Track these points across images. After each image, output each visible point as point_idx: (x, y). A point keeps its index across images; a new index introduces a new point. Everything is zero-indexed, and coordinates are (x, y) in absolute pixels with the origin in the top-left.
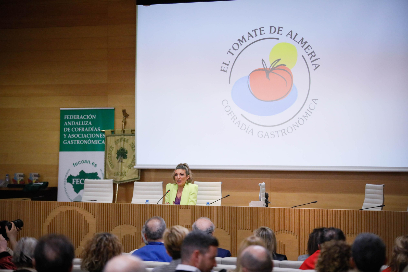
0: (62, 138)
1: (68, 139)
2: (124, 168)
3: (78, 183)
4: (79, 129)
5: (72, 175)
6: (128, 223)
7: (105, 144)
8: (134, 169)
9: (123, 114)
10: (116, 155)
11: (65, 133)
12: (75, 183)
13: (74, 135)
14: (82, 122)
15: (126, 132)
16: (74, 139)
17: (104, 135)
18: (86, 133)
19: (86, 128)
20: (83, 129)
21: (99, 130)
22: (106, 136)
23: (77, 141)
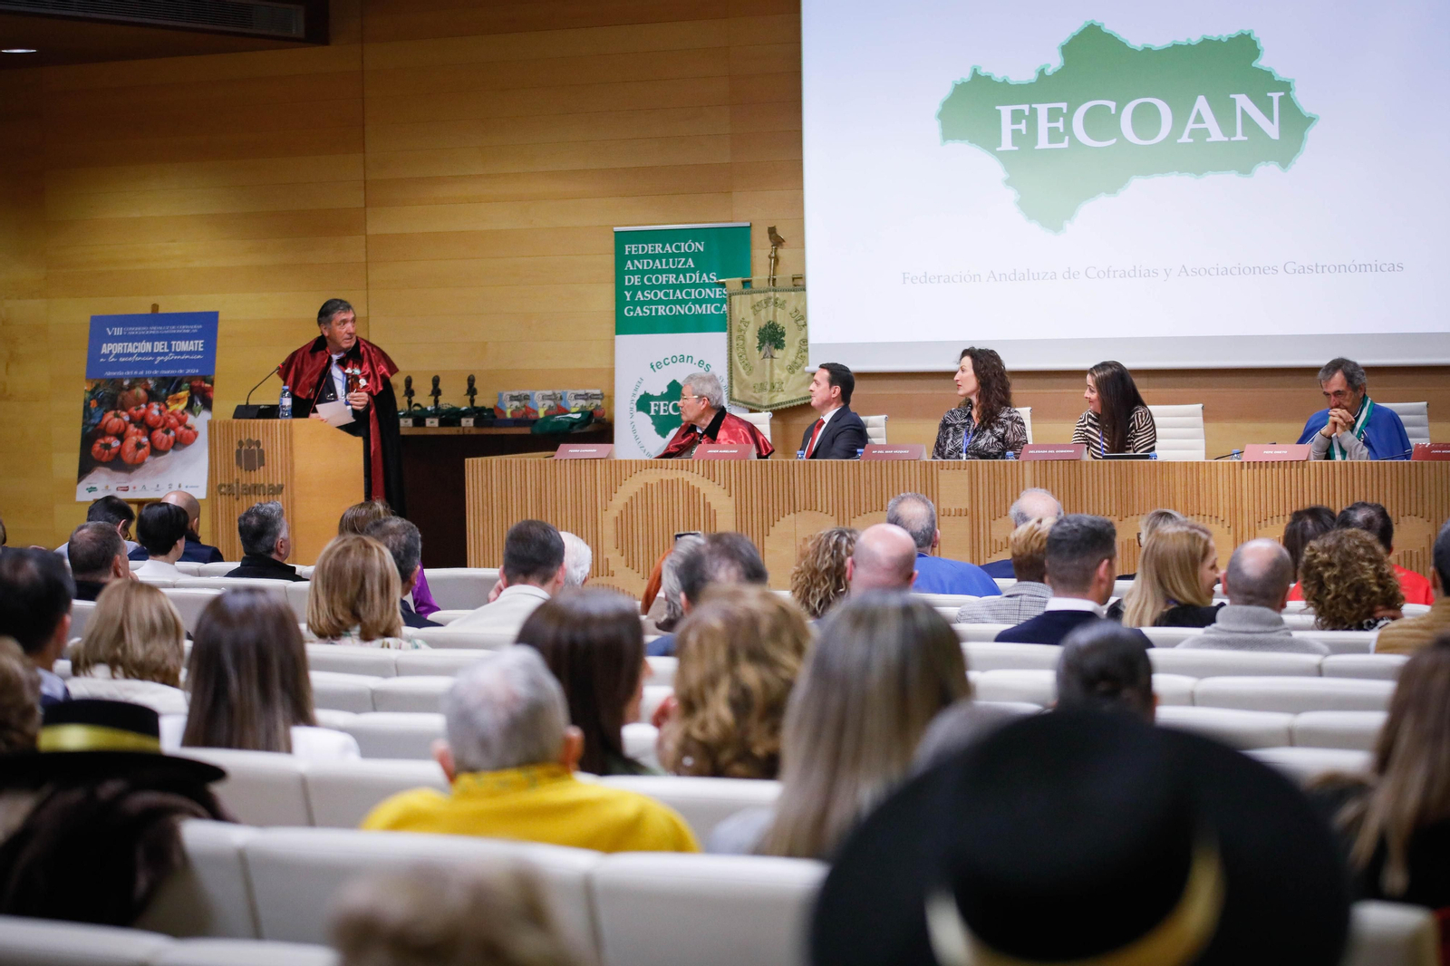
0: (620, 302)
1: (635, 303)
2: (777, 371)
3: (665, 411)
4: (663, 279)
5: (648, 392)
6: (814, 508)
7: (728, 315)
8: (804, 372)
9: (770, 238)
10: (758, 341)
11: (628, 288)
12: (657, 412)
13: (650, 293)
14: (671, 260)
15: (778, 284)
16: (651, 302)
17: (725, 292)
18: (681, 287)
19: (681, 276)
20: (672, 278)
21: (713, 280)
22: (730, 296)
23: (660, 307)
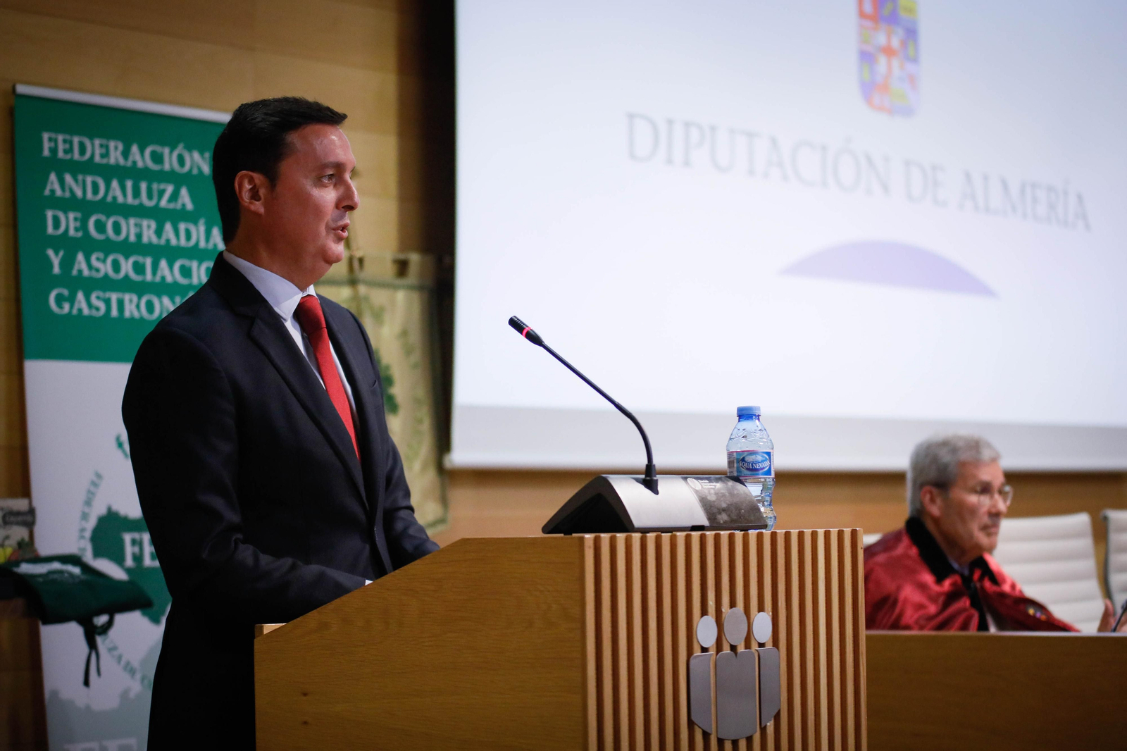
1: (72, 282)
4: (129, 228)
5: (115, 508)
11: (55, 243)
12: (138, 559)
13: (104, 261)
14: (143, 186)
15: (369, 269)
16: (106, 284)
23: (127, 297)
